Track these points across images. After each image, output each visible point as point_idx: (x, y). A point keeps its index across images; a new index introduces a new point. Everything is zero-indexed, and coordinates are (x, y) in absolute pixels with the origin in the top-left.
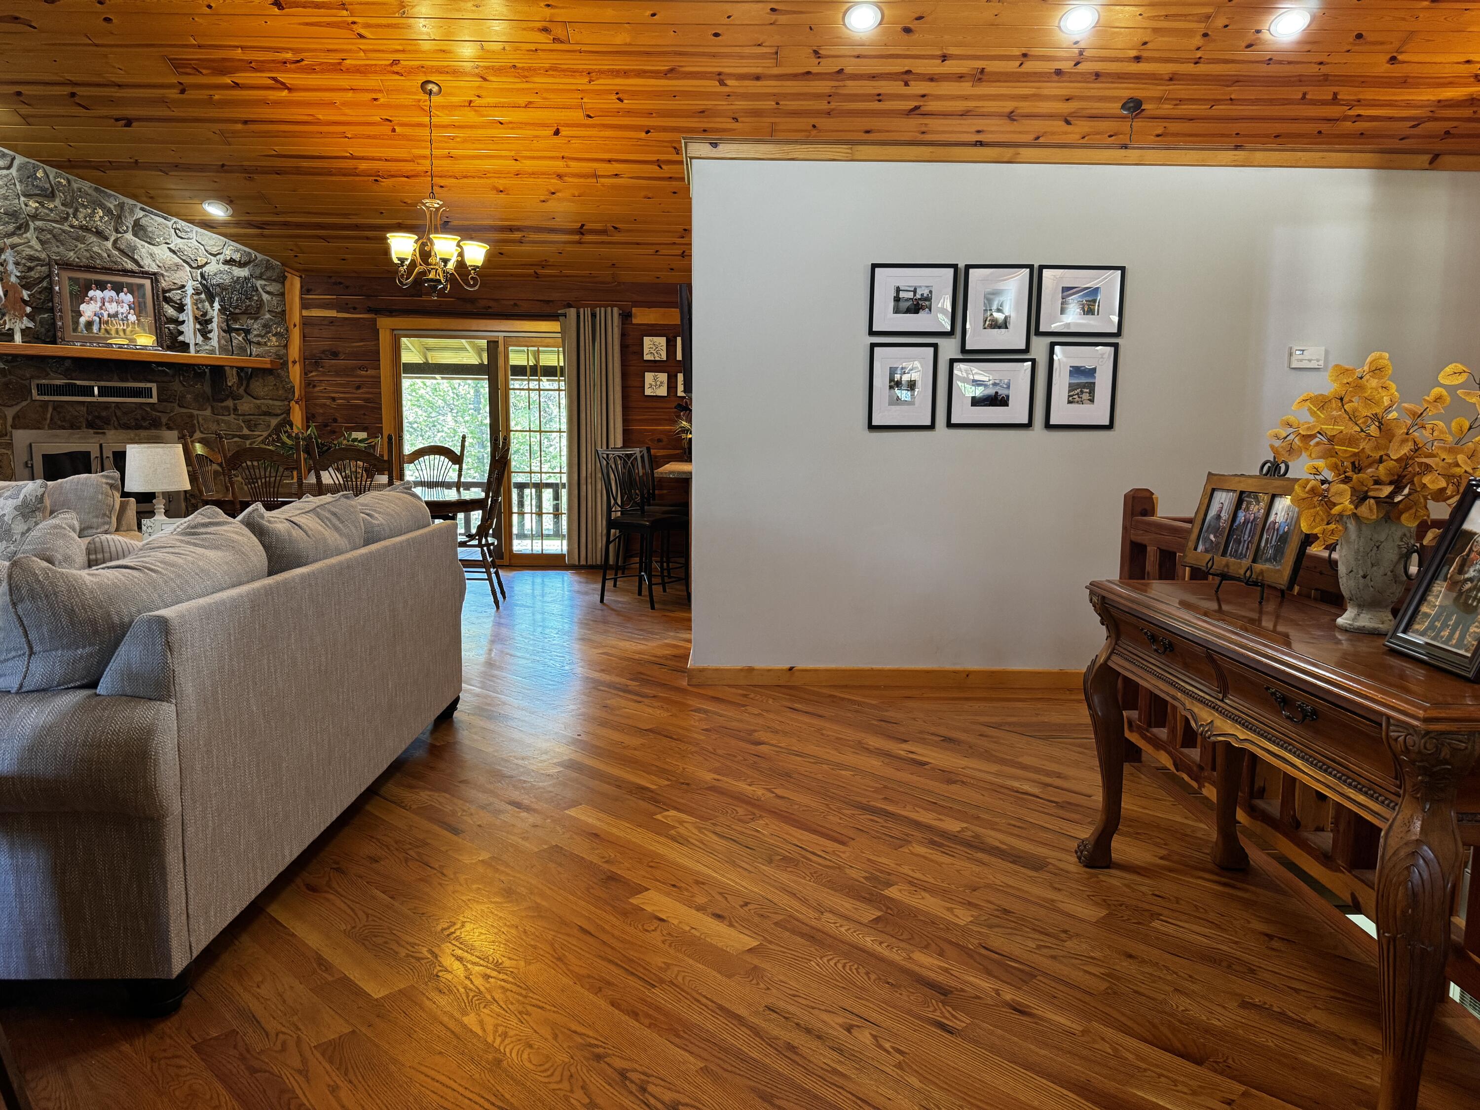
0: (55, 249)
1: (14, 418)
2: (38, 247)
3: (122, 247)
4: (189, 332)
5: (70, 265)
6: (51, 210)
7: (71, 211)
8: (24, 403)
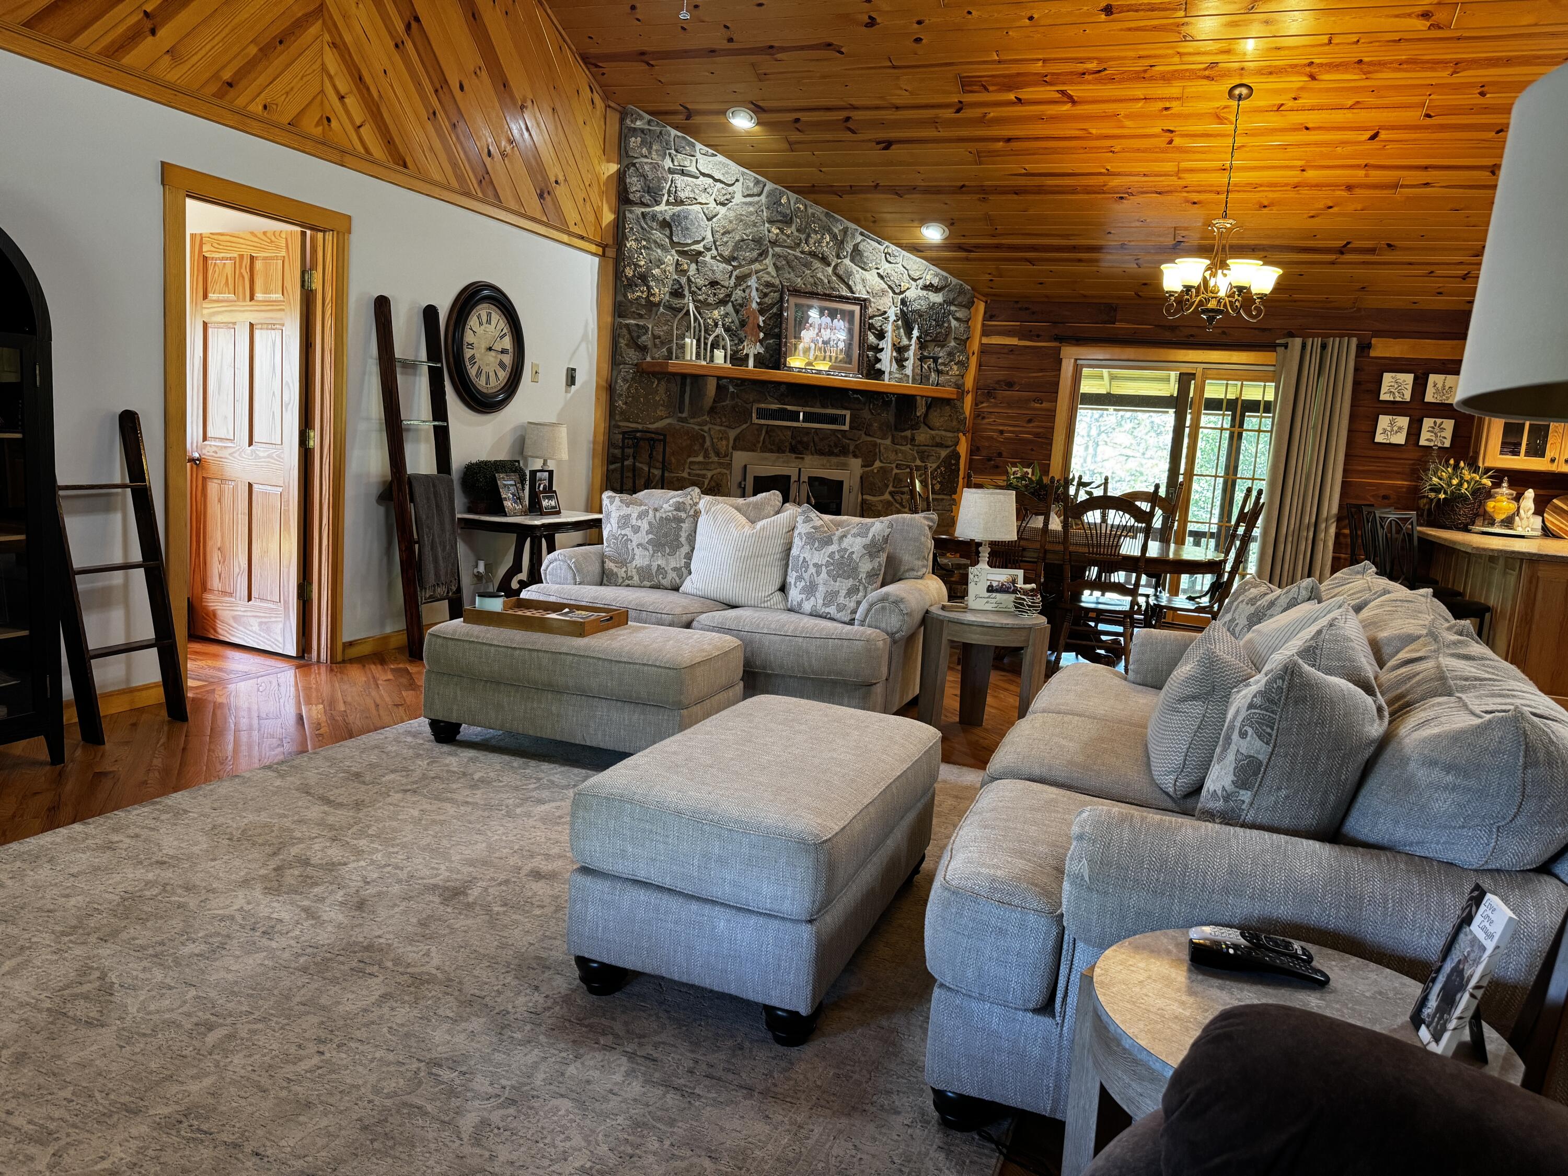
0: (787, 276)
1: (735, 440)
2: (774, 273)
3: (841, 273)
4: (886, 361)
5: (799, 291)
6: (788, 236)
7: (803, 237)
8: (744, 426)
